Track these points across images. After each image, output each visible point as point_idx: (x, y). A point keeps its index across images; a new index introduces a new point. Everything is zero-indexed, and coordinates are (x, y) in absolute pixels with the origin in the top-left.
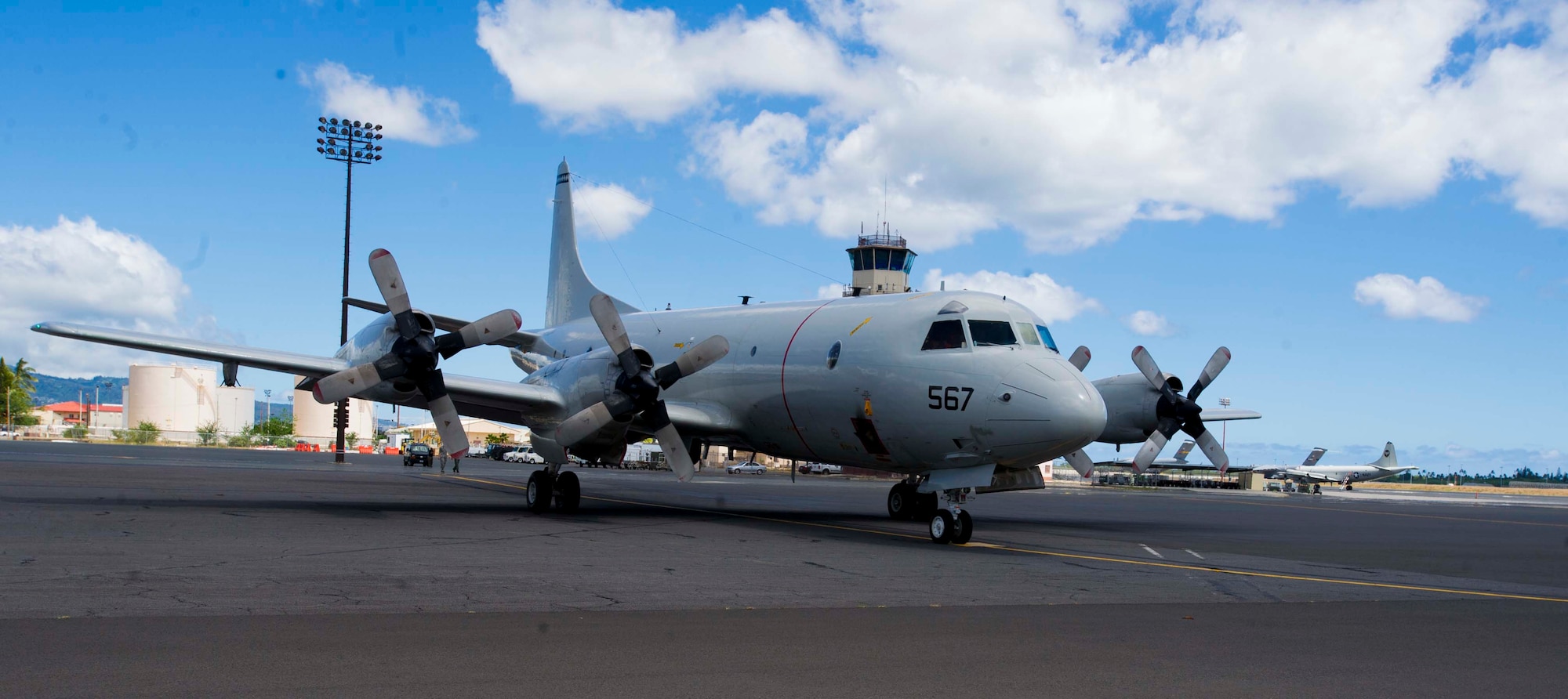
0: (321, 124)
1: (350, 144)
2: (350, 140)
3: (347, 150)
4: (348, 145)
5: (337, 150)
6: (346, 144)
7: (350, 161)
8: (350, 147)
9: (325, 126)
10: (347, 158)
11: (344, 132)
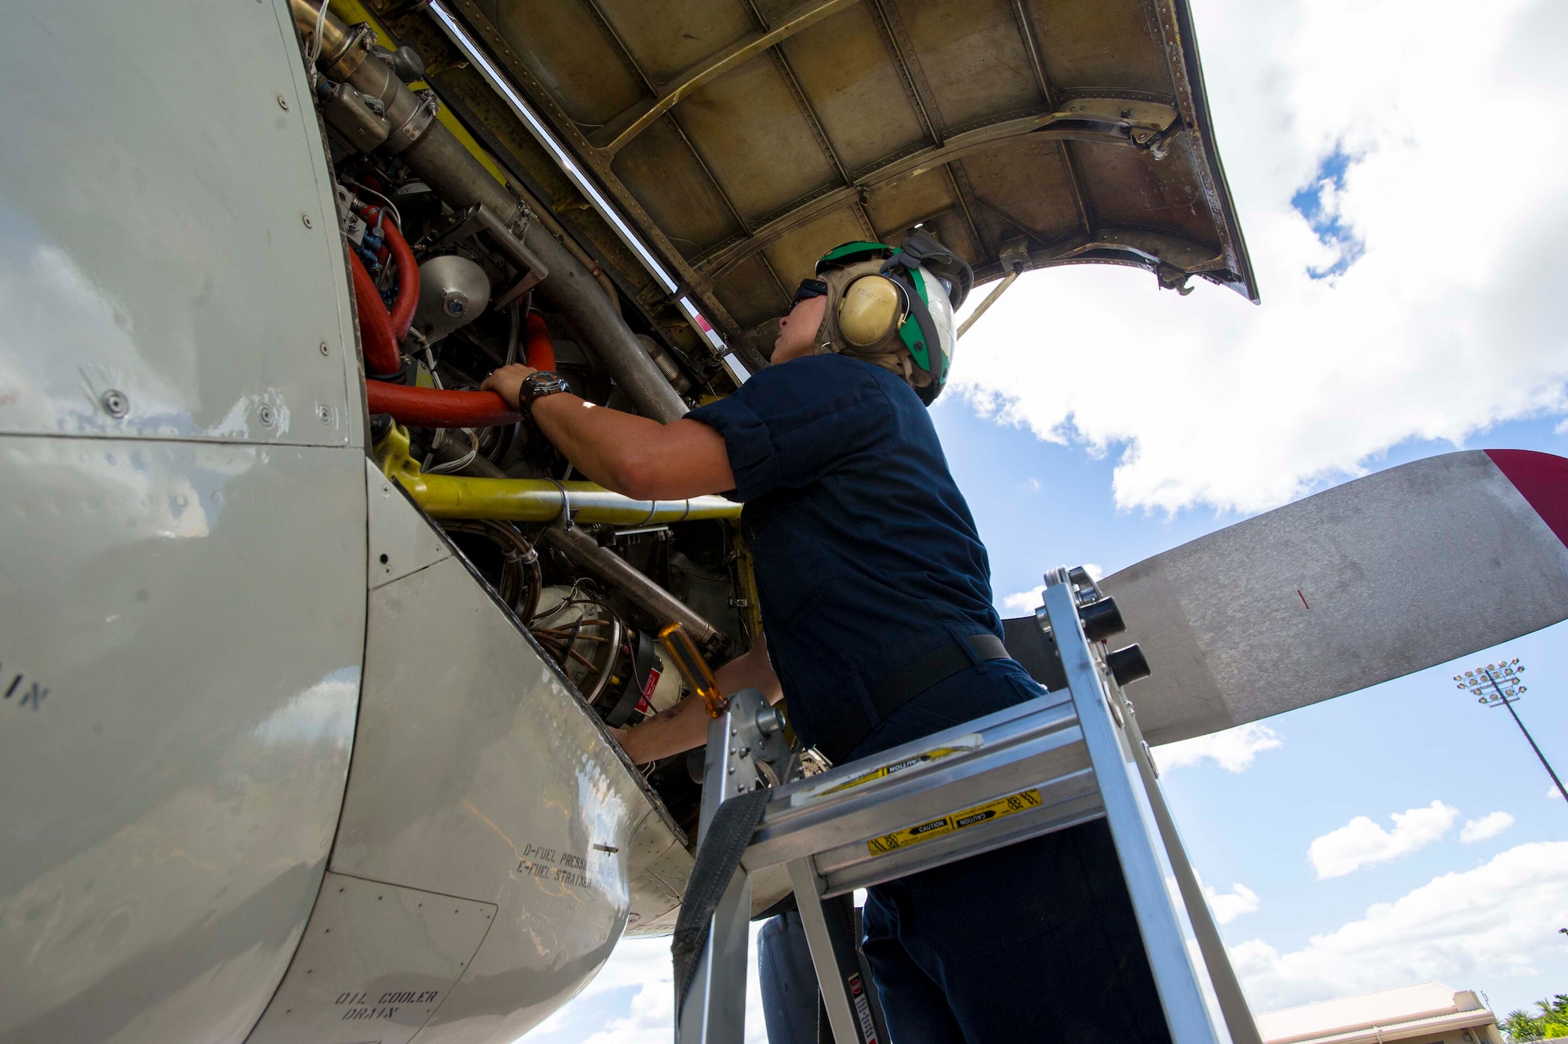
0: (1458, 683)
1: (1497, 687)
2: (1494, 684)
3: (1498, 694)
4: (1495, 689)
5: (1487, 698)
6: (1493, 689)
7: (1506, 702)
8: (1498, 690)
9: (1462, 682)
10: (1501, 701)
11: (1484, 679)
